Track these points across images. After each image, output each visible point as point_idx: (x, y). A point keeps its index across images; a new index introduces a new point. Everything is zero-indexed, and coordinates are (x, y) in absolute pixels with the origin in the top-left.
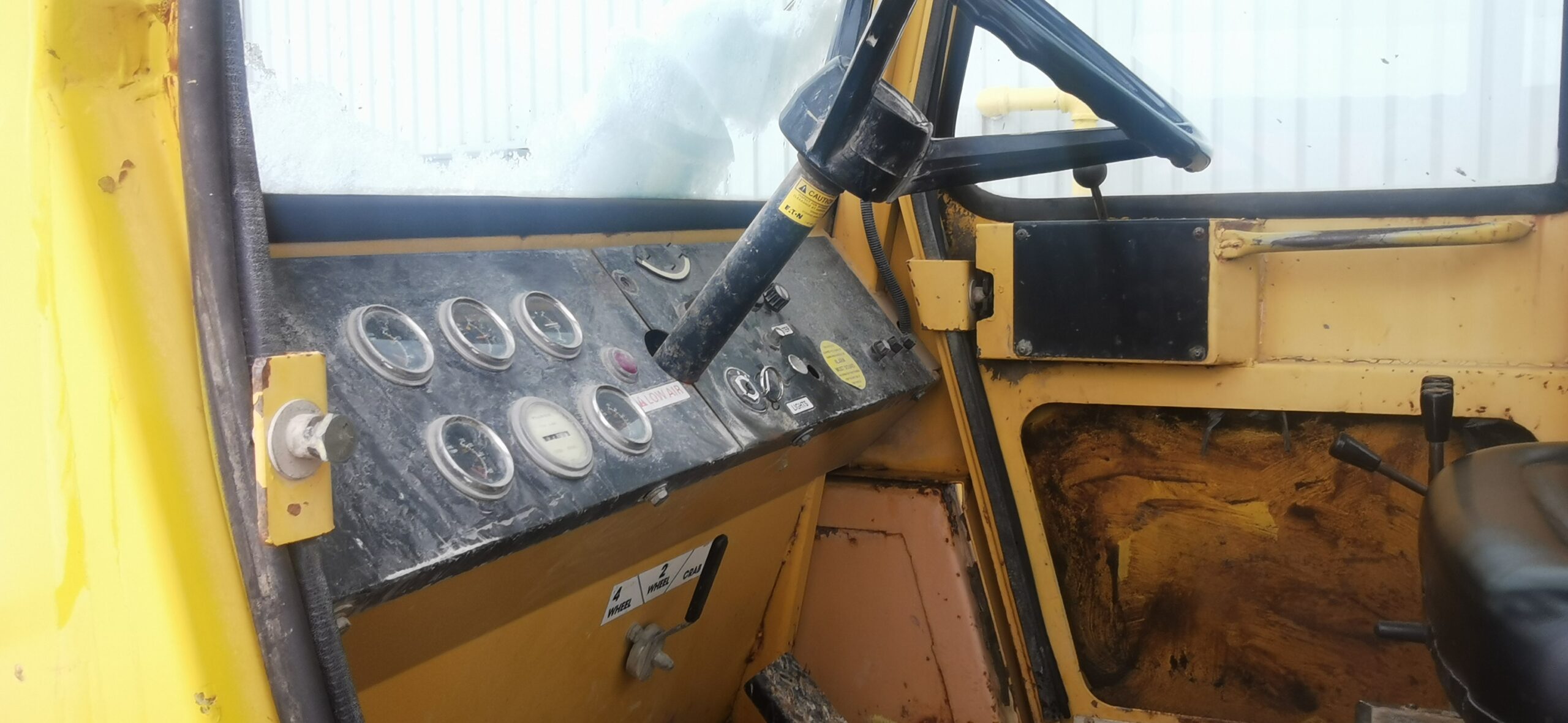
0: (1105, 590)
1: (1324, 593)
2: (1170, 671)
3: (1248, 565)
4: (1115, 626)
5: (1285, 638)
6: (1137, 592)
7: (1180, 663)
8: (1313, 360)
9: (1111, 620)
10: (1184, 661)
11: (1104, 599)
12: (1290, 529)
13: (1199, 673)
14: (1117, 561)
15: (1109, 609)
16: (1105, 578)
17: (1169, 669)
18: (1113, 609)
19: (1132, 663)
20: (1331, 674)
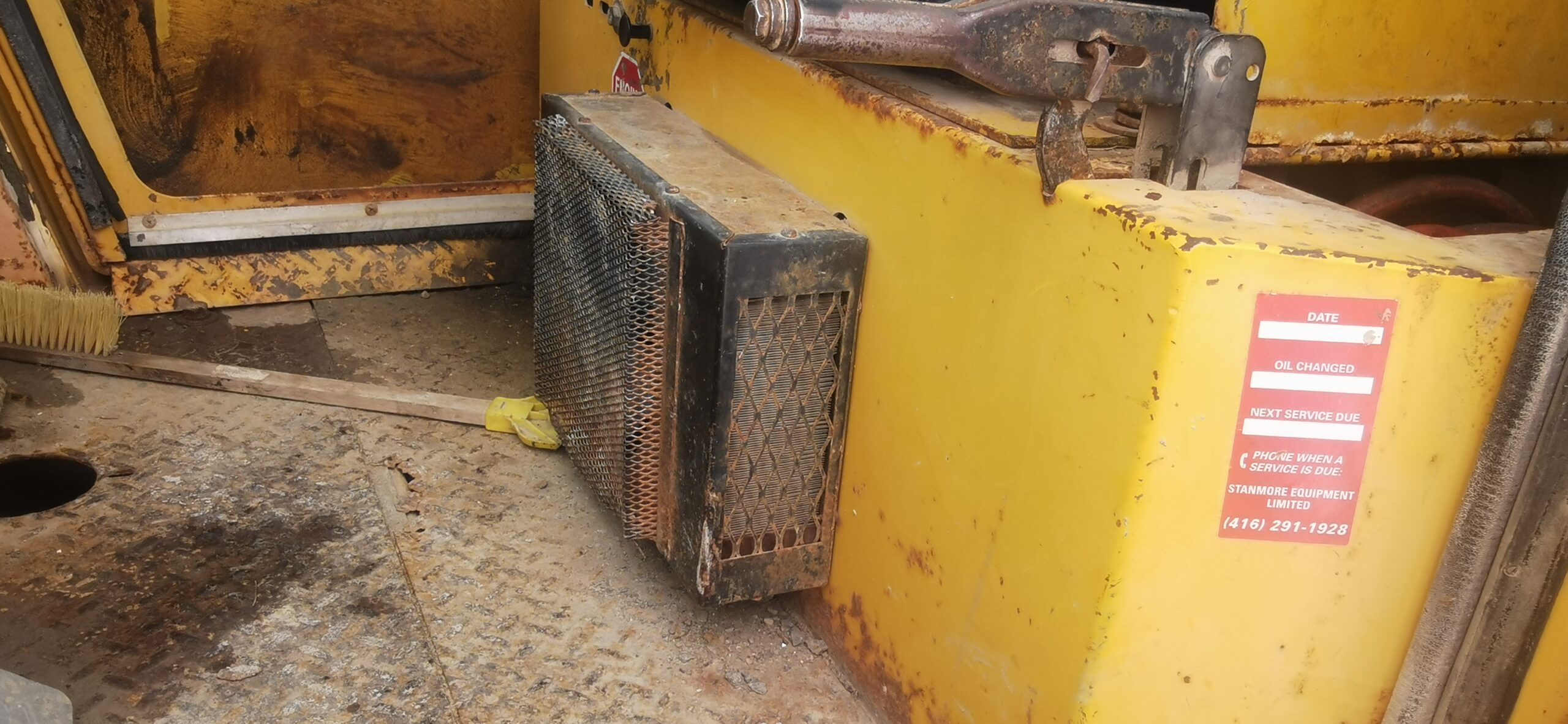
0: (141, 57)
1: (400, 35)
2: (236, 148)
3: (316, 9)
4: (160, 102)
5: (363, 91)
6: (185, 55)
7: (246, 136)
9: (155, 95)
10: (251, 132)
11: (141, 69)
13: (270, 145)
14: (154, 18)
15: (150, 80)
16: (140, 41)
17: (235, 145)
18: (155, 81)
19: (187, 145)
20: (412, 123)
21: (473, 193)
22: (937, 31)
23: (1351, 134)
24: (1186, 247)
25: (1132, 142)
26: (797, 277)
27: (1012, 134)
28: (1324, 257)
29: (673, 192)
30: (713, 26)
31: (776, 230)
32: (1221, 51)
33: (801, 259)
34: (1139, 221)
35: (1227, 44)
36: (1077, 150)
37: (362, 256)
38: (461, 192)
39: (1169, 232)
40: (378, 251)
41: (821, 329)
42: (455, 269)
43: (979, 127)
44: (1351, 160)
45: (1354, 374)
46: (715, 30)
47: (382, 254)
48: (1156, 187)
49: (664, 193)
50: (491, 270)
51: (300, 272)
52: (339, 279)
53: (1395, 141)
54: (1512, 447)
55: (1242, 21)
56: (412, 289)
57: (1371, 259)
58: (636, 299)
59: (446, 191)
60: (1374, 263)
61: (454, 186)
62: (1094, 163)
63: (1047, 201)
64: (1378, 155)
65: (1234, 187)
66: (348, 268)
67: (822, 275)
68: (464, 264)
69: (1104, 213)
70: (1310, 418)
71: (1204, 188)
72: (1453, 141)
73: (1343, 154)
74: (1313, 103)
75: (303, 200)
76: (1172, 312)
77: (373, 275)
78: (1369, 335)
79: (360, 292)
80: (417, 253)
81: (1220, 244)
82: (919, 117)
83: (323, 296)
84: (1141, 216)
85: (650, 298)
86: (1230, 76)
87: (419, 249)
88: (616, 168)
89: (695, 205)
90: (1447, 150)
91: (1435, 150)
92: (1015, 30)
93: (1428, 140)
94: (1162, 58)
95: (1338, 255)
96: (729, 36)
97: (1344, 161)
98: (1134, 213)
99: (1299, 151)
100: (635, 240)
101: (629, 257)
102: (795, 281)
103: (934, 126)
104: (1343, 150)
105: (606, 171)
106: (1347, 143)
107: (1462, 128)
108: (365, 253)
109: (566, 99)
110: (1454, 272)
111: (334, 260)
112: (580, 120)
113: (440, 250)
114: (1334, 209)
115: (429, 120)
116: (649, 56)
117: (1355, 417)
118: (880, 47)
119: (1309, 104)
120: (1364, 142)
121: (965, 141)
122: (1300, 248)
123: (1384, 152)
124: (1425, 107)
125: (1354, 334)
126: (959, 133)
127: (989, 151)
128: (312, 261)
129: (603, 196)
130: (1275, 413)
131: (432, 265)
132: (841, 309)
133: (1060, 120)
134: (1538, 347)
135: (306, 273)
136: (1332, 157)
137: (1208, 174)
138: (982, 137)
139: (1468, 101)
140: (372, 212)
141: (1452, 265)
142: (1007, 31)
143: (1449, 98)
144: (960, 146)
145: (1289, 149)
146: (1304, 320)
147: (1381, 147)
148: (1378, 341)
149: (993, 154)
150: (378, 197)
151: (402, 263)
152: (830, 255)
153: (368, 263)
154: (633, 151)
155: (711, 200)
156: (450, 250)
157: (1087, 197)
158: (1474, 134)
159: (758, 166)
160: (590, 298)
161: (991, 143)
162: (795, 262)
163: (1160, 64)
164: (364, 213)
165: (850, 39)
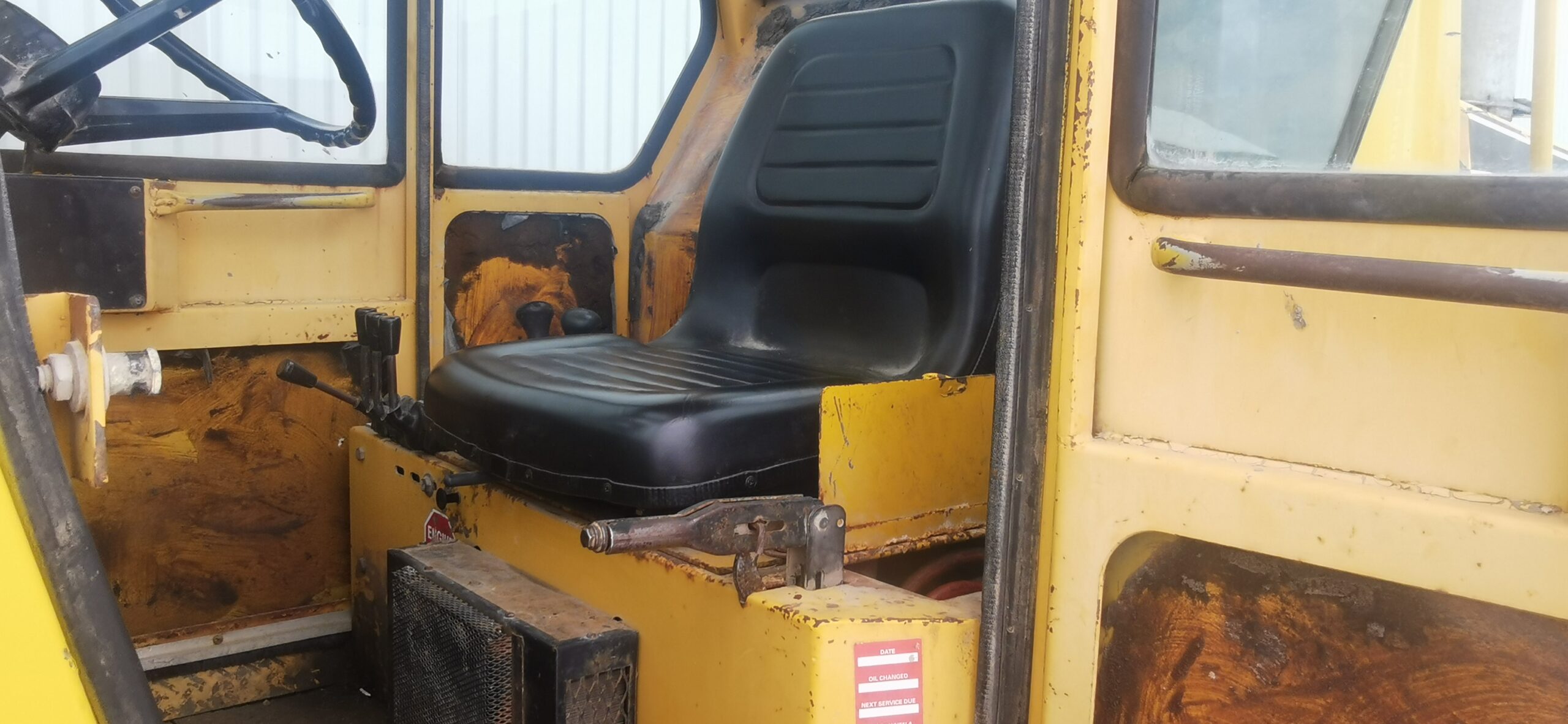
1: (238, 501)
3: (172, 489)
5: (208, 546)
7: (114, 593)
8: (220, 304)
10: (118, 590)
12: (207, 451)
13: (132, 598)
20: (246, 567)
21: (300, 617)
22: (678, 531)
23: (906, 536)
24: (816, 626)
25: (783, 561)
26: (599, 662)
27: (718, 567)
28: (883, 622)
29: (511, 617)
30: (511, 497)
31: (583, 635)
32: (822, 515)
33: (600, 651)
34: (791, 614)
35: (825, 512)
36: (755, 576)
37: (211, 679)
38: (289, 616)
39: (806, 618)
40: (224, 673)
41: (615, 692)
42: (288, 679)
43: (699, 563)
44: (907, 552)
45: (908, 678)
46: (513, 500)
47: (227, 674)
48: (799, 590)
49: (505, 618)
50: (317, 676)
51: (161, 698)
52: (195, 700)
53: (932, 536)
54: (987, 704)
55: (835, 488)
56: (255, 700)
57: (905, 619)
58: (493, 688)
59: (277, 617)
60: (907, 621)
61: (283, 613)
62: (764, 580)
63: (743, 606)
64: (923, 545)
65: (841, 584)
66: (201, 690)
67: (613, 658)
68: (294, 674)
69: (774, 611)
70: (891, 704)
71: (825, 587)
72: (965, 530)
73: (902, 549)
74: (881, 523)
75: (163, 639)
76: (814, 659)
77: (222, 692)
78: (912, 658)
79: (212, 707)
80: (256, 670)
81: (831, 622)
82: (663, 559)
83: (182, 715)
84: (792, 611)
85: (502, 687)
86: (829, 527)
87: (257, 666)
88: (464, 602)
89: (528, 624)
90: (962, 536)
91: (955, 537)
92: (716, 524)
93: (950, 532)
94: (792, 524)
95: (889, 619)
96: (525, 504)
97: (904, 552)
98: (788, 610)
99: (877, 552)
100: (491, 651)
101: (487, 662)
102: (597, 664)
103: (673, 564)
104: (902, 547)
105: (459, 606)
106: (905, 541)
107: (969, 521)
108: (213, 675)
109: (406, 551)
110: (944, 621)
111: (188, 684)
112: (425, 569)
113: (274, 665)
114: (892, 589)
115: (259, 563)
116: (458, 514)
117: (913, 700)
118: (651, 543)
119: (879, 524)
120: (914, 539)
121: (693, 573)
122: (870, 618)
123: (926, 543)
124: (945, 514)
125: (904, 658)
126: (688, 568)
127: (707, 579)
128: (171, 687)
129: (462, 623)
130: (873, 704)
131: (269, 678)
132: (625, 678)
133: (745, 563)
134: (987, 653)
135: (167, 698)
136: (897, 551)
137: (826, 579)
138: (701, 569)
139: (969, 507)
140: (218, 641)
141: (943, 617)
142: (712, 525)
143: (958, 507)
144: (690, 576)
145: (872, 551)
146: (878, 654)
147: (924, 541)
148: (916, 660)
149: (709, 579)
150: (224, 629)
151: (245, 679)
152: (617, 645)
153: (217, 683)
154: (470, 588)
155: (535, 619)
156: (282, 664)
157: (763, 602)
158: (976, 524)
159: (556, 590)
160: (451, 691)
161: (707, 573)
162: (597, 653)
163: (792, 527)
164: (212, 643)
165: (636, 542)
